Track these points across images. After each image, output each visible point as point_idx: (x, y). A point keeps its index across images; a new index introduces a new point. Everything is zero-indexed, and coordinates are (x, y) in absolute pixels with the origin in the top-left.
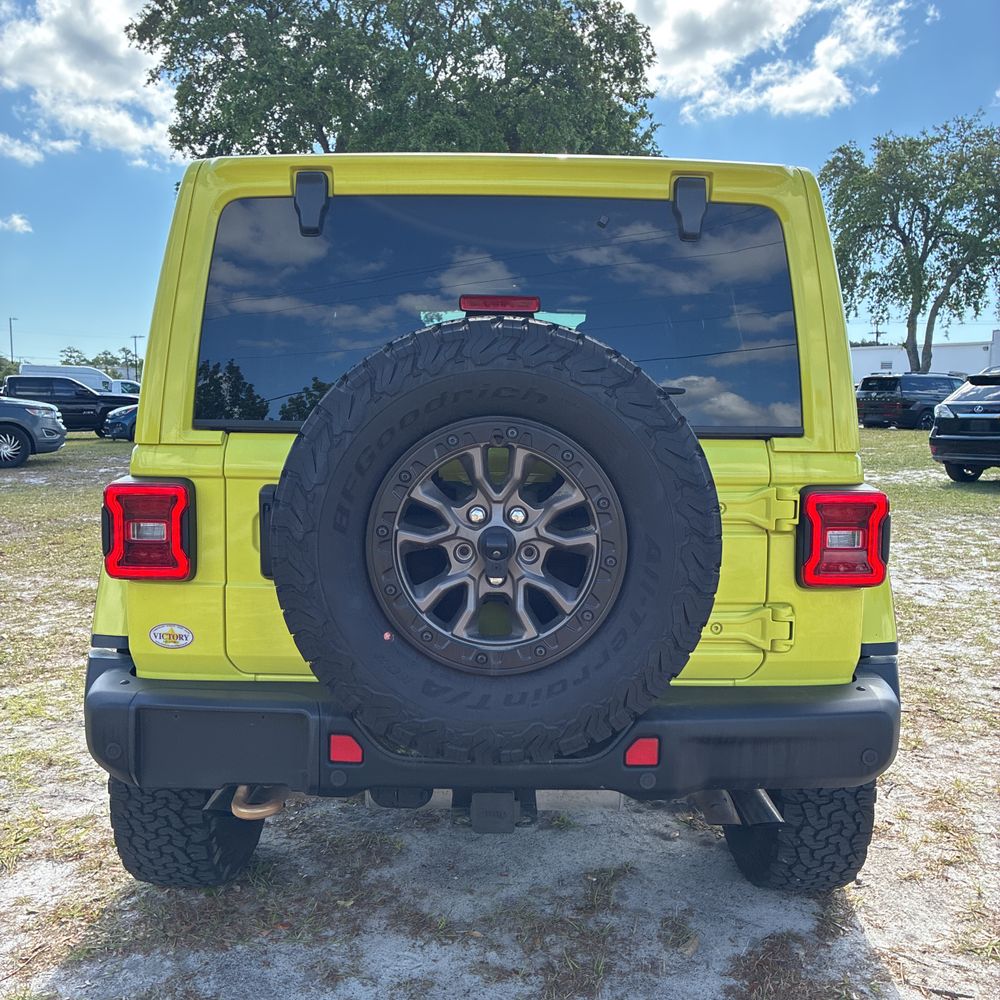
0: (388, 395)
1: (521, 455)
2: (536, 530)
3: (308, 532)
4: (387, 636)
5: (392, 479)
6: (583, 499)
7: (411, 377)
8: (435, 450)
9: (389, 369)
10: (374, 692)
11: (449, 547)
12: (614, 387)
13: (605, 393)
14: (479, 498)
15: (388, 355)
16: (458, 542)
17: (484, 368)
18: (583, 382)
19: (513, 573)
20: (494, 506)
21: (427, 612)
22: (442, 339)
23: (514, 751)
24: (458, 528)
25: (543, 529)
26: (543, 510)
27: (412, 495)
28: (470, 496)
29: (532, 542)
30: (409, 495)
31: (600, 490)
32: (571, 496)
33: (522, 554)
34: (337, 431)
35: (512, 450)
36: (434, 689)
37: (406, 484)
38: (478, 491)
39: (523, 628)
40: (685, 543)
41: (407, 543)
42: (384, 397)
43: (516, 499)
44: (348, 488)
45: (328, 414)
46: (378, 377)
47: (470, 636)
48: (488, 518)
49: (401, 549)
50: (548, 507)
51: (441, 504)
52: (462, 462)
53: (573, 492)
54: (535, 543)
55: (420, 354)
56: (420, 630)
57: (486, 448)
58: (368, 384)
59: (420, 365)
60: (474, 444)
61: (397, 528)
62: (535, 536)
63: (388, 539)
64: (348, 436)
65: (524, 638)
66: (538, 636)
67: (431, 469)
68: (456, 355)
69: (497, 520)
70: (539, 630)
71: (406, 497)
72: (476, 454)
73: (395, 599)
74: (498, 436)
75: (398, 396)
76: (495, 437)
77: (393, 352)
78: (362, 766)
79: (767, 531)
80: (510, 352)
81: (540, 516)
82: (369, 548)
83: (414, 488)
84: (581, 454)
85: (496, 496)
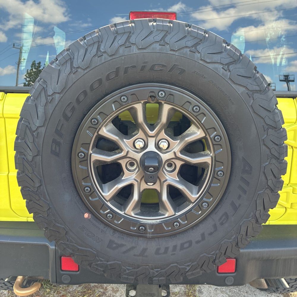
0: (82, 69)
1: (166, 108)
2: (175, 153)
3: (35, 156)
4: (86, 215)
5: (87, 123)
6: (204, 135)
7: (97, 57)
8: (113, 105)
9: (82, 52)
10: (80, 247)
11: (123, 163)
12: (228, 64)
13: (223, 68)
14: (140, 134)
15: (82, 43)
16: (128, 160)
17: (145, 51)
18: (208, 61)
19: (160, 178)
20: (149, 139)
21: (109, 201)
22: (117, 32)
23: (160, 278)
24: (128, 152)
25: (179, 153)
26: (179, 141)
27: (99, 133)
28: (135, 133)
29: (172, 160)
30: (98, 133)
31: (216, 131)
32: (196, 133)
33: (166, 166)
34: (50, 92)
35: (160, 104)
36: (114, 245)
37: (96, 127)
38: (140, 129)
39: (166, 210)
40: (267, 163)
41: (97, 161)
42: (79, 70)
43: (163, 134)
44: (59, 129)
45: (45, 82)
46: (76, 57)
47: (135, 214)
48: (145, 146)
49: (93, 164)
50: (182, 139)
51: (117, 138)
52: (130, 112)
53: (198, 131)
54: (173, 160)
55: (102, 42)
56: (106, 212)
57: (145, 103)
58: (69, 62)
59: (102, 49)
60: (138, 101)
61: (91, 152)
62: (174, 157)
63: (86, 159)
64: (57, 96)
65: (166, 216)
66: (175, 215)
67: (111, 116)
68: (125, 42)
69: (151, 147)
70: (175, 211)
71: (96, 134)
72: (139, 107)
73: (91, 195)
74: (153, 96)
75: (88, 70)
76: (151, 97)
77: (85, 41)
78: (78, 273)
79: (292, 147)
80: (161, 40)
81: (177, 145)
82: (73, 165)
83: (100, 129)
84: (205, 108)
85: (151, 133)
